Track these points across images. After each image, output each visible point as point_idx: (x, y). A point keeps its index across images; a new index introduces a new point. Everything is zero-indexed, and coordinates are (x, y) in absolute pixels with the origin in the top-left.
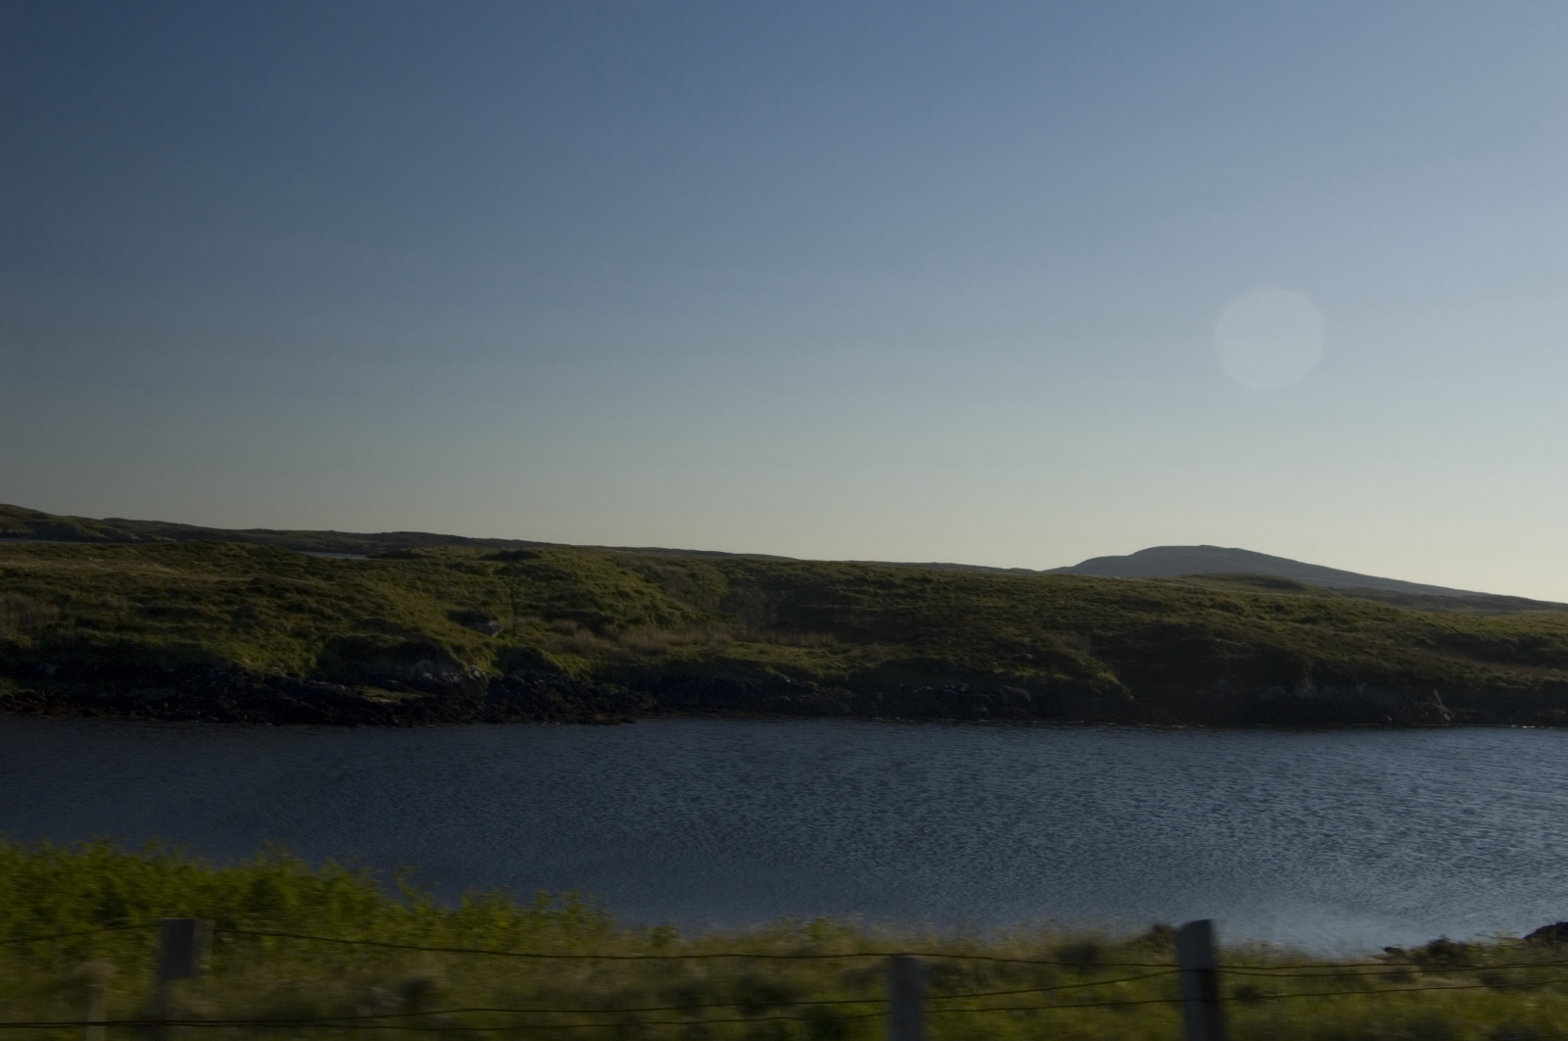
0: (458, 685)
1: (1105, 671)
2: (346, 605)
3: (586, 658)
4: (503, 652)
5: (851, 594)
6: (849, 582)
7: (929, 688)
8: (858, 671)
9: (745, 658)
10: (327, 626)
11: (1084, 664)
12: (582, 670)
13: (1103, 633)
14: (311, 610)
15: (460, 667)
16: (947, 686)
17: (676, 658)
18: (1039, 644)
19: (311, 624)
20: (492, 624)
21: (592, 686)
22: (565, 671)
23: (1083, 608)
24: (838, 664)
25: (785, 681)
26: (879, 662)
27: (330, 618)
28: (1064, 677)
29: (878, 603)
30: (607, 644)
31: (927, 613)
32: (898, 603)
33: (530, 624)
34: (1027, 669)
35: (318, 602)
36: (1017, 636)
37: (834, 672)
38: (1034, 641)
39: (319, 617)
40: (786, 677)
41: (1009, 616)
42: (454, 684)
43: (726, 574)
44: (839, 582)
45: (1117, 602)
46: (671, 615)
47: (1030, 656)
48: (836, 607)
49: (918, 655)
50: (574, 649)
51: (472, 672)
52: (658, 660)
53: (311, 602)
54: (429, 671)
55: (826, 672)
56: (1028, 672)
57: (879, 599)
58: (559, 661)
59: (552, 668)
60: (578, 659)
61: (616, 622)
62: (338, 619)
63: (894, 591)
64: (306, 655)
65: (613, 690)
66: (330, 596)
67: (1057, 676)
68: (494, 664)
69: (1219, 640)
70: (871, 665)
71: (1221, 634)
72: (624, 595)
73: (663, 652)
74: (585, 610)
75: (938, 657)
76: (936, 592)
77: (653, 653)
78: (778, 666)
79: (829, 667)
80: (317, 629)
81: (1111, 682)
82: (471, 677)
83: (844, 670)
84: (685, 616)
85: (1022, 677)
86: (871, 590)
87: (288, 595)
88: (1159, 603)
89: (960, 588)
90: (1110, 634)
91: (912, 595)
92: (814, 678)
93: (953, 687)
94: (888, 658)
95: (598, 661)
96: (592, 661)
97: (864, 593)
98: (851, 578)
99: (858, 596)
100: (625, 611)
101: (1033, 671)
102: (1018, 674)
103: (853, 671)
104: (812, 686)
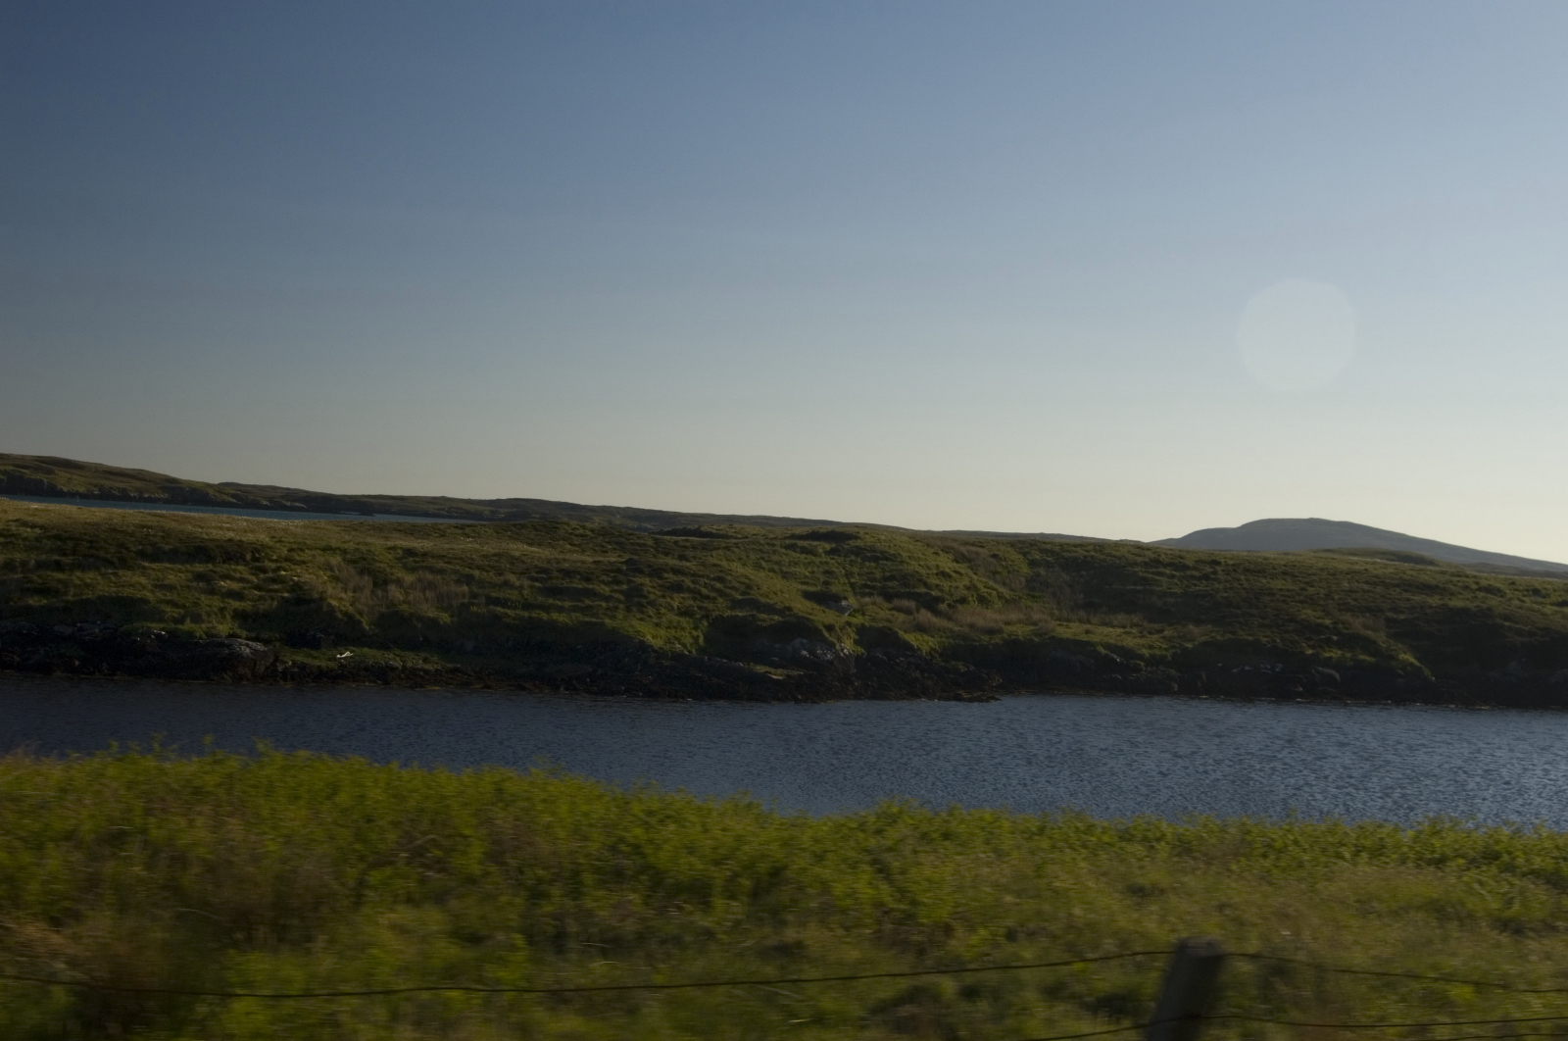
0: (831, 662)
1: (1405, 653)
2: (718, 585)
3: (933, 637)
4: (861, 630)
5: (1150, 576)
6: (1146, 564)
7: (1247, 668)
8: (1179, 651)
9: (1077, 638)
10: (707, 604)
11: (1384, 645)
12: (932, 648)
13: (1395, 616)
14: (690, 590)
15: (832, 645)
16: (1262, 666)
17: (1013, 637)
18: (1341, 626)
19: (692, 602)
20: (844, 603)
21: (943, 664)
22: (919, 649)
23: (1369, 591)
24: (1158, 644)
25: (1115, 660)
26: (1196, 643)
27: (707, 597)
28: (1369, 658)
29: (1176, 584)
30: (946, 623)
31: (1226, 595)
32: (1195, 585)
34: (1335, 650)
35: (693, 582)
36: (1319, 618)
37: (1158, 652)
38: (1334, 623)
39: (698, 596)
40: (1115, 657)
41: (1302, 598)
42: (828, 661)
43: (1025, 554)
44: (1135, 564)
45: (1398, 586)
46: (989, 595)
47: (1335, 638)
48: (1138, 588)
49: (1230, 636)
50: (921, 628)
51: (842, 650)
52: (997, 639)
53: (688, 582)
54: (805, 650)
55: (1150, 652)
56: (1335, 654)
57: (1176, 581)
58: (912, 638)
59: (908, 646)
60: (926, 638)
61: (946, 602)
62: (715, 598)
63: (1189, 573)
64: (695, 633)
65: (961, 667)
66: (702, 576)
67: (1362, 657)
68: (856, 642)
69: (1507, 624)
70: (1190, 645)
71: (1507, 618)
72: (944, 575)
73: (1000, 631)
74: (917, 590)
75: (1250, 638)
76: (1228, 574)
77: (991, 632)
78: (1107, 646)
79: (1151, 647)
80: (700, 608)
81: (1412, 664)
82: (842, 655)
83: (1165, 649)
84: (1000, 596)
85: (1331, 658)
86: (1168, 571)
87: (666, 575)
88: (1437, 587)
89: (1247, 570)
90: (1402, 617)
91: (1206, 577)
92: (1141, 657)
93: (1269, 667)
94: (1203, 639)
95: (943, 639)
96: (938, 639)
97: (1161, 574)
98: (1147, 560)
99: (1157, 577)
100: (950, 591)
101: (1339, 652)
102: (1327, 655)
103: (1173, 651)
104: (1139, 665)
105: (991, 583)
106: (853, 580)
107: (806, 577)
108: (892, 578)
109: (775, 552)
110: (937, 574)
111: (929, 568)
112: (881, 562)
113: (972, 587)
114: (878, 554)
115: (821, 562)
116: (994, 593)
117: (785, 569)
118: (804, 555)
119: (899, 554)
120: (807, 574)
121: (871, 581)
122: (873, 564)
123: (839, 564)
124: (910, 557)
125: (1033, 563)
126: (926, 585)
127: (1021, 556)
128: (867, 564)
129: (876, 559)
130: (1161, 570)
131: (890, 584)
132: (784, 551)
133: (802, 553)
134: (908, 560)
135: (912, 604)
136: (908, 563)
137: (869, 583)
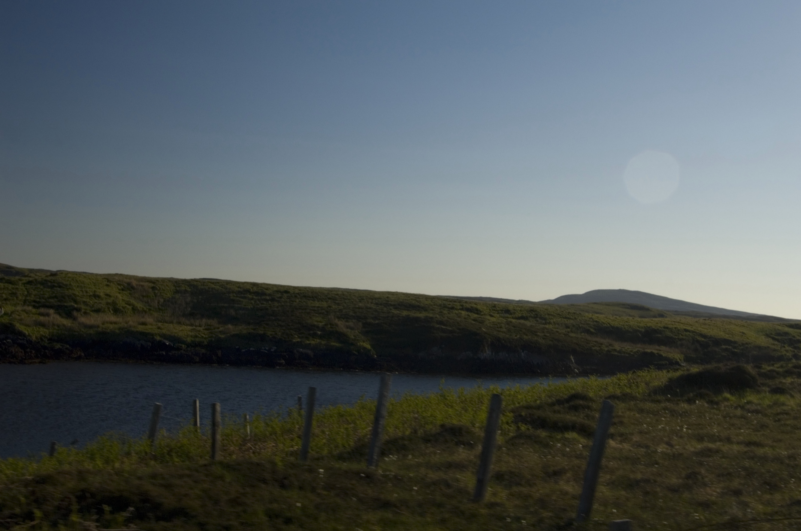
1: (364, 342)
3: (48, 329)
5: (238, 298)
6: (239, 292)
7: (251, 349)
8: (213, 339)
9: (146, 331)
11: (353, 337)
12: (43, 335)
13: (372, 321)
16: (263, 348)
17: (104, 330)
18: (329, 326)
21: (46, 344)
22: (29, 335)
23: (370, 308)
24: (203, 335)
25: (165, 344)
26: (229, 335)
28: (337, 345)
29: (251, 303)
30: (67, 322)
31: (276, 309)
32: (262, 304)
33: (24, 311)
34: (315, 340)
36: (318, 322)
37: (197, 339)
38: (326, 325)
40: (166, 341)
41: (323, 311)
43: (176, 287)
44: (233, 292)
45: (394, 305)
46: (123, 308)
47: (319, 333)
48: (226, 305)
49: (253, 331)
50: (43, 325)
52: (91, 331)
55: (193, 339)
56: (313, 342)
57: (253, 302)
58: (27, 331)
59: (21, 333)
60: (42, 329)
61: (83, 311)
65: (58, 346)
67: (333, 344)
69: (438, 326)
70: (223, 336)
71: (441, 323)
72: (96, 296)
73: (98, 327)
74: (66, 304)
75: (263, 332)
76: (289, 298)
77: (91, 327)
78: (164, 336)
81: (365, 348)
83: (205, 338)
84: (134, 309)
85: (310, 344)
86: (250, 297)
88: (419, 306)
89: (305, 296)
90: (377, 322)
91: (273, 300)
92: (184, 342)
93: (267, 349)
94: (235, 333)
95: (55, 331)
96: (51, 331)
97: (245, 298)
98: (241, 290)
99: (241, 300)
100: (93, 305)
101: (318, 341)
102: (308, 342)
103: (210, 339)
104: (181, 346)
105: (133, 301)
106: (28, 298)
108: (56, 297)
110: (90, 296)
111: (87, 292)
112: (55, 288)
113: (114, 303)
115: (13, 288)
116: (130, 307)
119: (70, 284)
121: (40, 299)
122: (49, 290)
123: (26, 289)
124: (78, 286)
126: (76, 302)
127: (173, 288)
128: (45, 289)
129: (52, 287)
130: (248, 295)
131: (52, 300)
133: (6, 282)
134: (75, 288)
135: (51, 311)
136: (72, 289)
137: (38, 300)
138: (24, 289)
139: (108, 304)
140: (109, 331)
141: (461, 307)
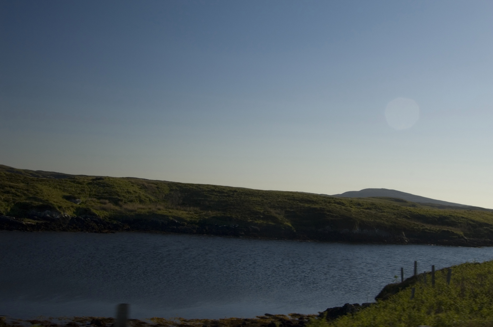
0: (58, 219)
1: (287, 222)
2: (26, 192)
3: (108, 212)
4: (78, 209)
5: (209, 195)
6: (209, 191)
7: (225, 226)
8: (202, 219)
9: (163, 214)
10: (17, 198)
11: (281, 219)
12: (105, 216)
13: (290, 210)
14: (13, 193)
15: (60, 213)
16: (231, 225)
17: (139, 213)
18: (266, 213)
19: (11, 198)
20: (77, 200)
21: (108, 221)
22: (99, 216)
23: (286, 202)
24: (195, 217)
25: (175, 222)
26: (210, 217)
27: (18, 196)
28: (273, 224)
29: (217, 198)
30: (117, 208)
31: (232, 202)
32: (224, 198)
33: (92, 201)
34: (260, 221)
35: (16, 191)
36: (259, 210)
37: (193, 219)
38: (265, 212)
39: (15, 195)
40: (176, 220)
41: (260, 203)
42: (57, 218)
43: (170, 187)
44: (205, 191)
45: (299, 200)
46: (145, 199)
47: (262, 216)
48: (202, 199)
49: (223, 215)
50: (104, 209)
51: (64, 215)
52: (132, 214)
53: (13, 190)
54: (49, 214)
55: (190, 219)
56: (259, 222)
58: (97, 213)
59: (94, 214)
60: (105, 212)
61: (124, 201)
62: (22, 196)
63: (223, 194)
64: (6, 207)
65: (115, 222)
66: (20, 189)
67: (270, 223)
68: (74, 213)
69: (328, 213)
70: (207, 218)
71: (329, 211)
72: (129, 192)
73: (136, 211)
74: (113, 197)
75: (230, 216)
76: (238, 195)
77: (132, 211)
78: (174, 217)
79: (192, 218)
80: (13, 199)
81: (288, 226)
82: (64, 216)
83: (197, 219)
84: (150, 200)
85: (257, 223)
86: (216, 194)
87: (6, 188)
88: (313, 201)
89: (246, 194)
90: (292, 210)
91: (229, 196)
92: (186, 221)
93: (233, 225)
94: (213, 216)
95: (112, 213)
96: (110, 213)
99: (211, 196)
100: (128, 198)
101: (262, 221)
103: (200, 219)
104: (184, 223)
105: (149, 196)
106: (91, 193)
107: (73, 191)
108: (107, 193)
109: (65, 183)
110: (125, 192)
111: (123, 190)
112: (105, 187)
113: (139, 197)
114: (105, 185)
115: (82, 187)
116: (148, 199)
117: (66, 188)
118: (77, 184)
119: (113, 185)
120: (74, 190)
122: (102, 188)
124: (118, 186)
125: (171, 190)
126: (118, 195)
127: (168, 188)
128: (100, 188)
129: (104, 186)
130: (214, 193)
131: (105, 195)
132: (70, 183)
133: (77, 183)
134: (116, 187)
135: (107, 201)
136: (115, 188)
137: (97, 194)
138: (88, 188)
139: (136, 197)
140: (142, 213)
141: (334, 202)
